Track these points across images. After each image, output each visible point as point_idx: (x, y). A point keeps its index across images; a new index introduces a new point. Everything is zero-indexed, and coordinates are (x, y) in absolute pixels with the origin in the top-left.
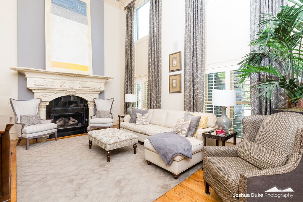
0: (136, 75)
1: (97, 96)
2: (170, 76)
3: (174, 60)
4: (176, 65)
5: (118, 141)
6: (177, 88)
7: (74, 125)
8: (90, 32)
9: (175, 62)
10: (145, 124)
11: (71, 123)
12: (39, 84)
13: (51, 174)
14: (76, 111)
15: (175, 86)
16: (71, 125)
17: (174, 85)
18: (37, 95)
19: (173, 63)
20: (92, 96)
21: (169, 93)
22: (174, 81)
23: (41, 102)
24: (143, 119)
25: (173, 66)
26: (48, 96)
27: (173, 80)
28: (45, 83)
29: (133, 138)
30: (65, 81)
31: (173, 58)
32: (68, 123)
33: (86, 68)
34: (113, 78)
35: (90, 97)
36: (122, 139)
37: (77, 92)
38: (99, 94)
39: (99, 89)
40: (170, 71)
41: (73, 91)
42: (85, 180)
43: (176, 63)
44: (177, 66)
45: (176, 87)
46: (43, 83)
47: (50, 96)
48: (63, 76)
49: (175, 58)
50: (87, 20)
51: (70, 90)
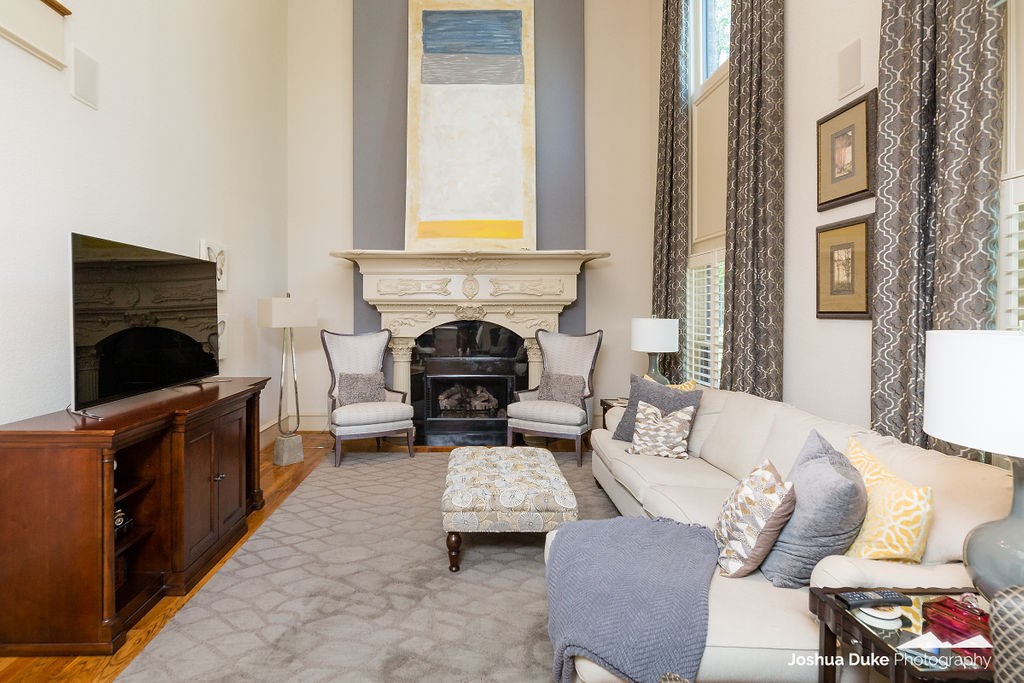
0: (696, 235)
1: (553, 320)
2: (820, 230)
3: (838, 144)
4: (849, 168)
5: (485, 504)
6: (853, 292)
7: (487, 412)
8: (532, 103)
9: (846, 155)
10: (667, 453)
11: (477, 404)
12: (388, 290)
13: (304, 553)
14: (489, 369)
15: (843, 284)
16: (476, 412)
17: (841, 276)
18: (387, 320)
19: (837, 162)
20: (536, 322)
21: (817, 317)
22: (841, 255)
23: (391, 338)
24: (657, 430)
25: (834, 180)
26: (412, 323)
27: (834, 248)
28: (400, 287)
29: (551, 505)
30: (449, 276)
31: (835, 137)
32: (469, 403)
33: (515, 228)
34: (609, 255)
35: (529, 324)
36: (504, 501)
37: (486, 310)
38: (560, 315)
39: (557, 298)
40: (823, 207)
41: (475, 305)
42: (342, 604)
43: (848, 158)
44: (851, 174)
45: (848, 288)
46: (396, 288)
47: (416, 321)
48: (443, 262)
49: (843, 134)
50: (523, 67)
51: (465, 305)
